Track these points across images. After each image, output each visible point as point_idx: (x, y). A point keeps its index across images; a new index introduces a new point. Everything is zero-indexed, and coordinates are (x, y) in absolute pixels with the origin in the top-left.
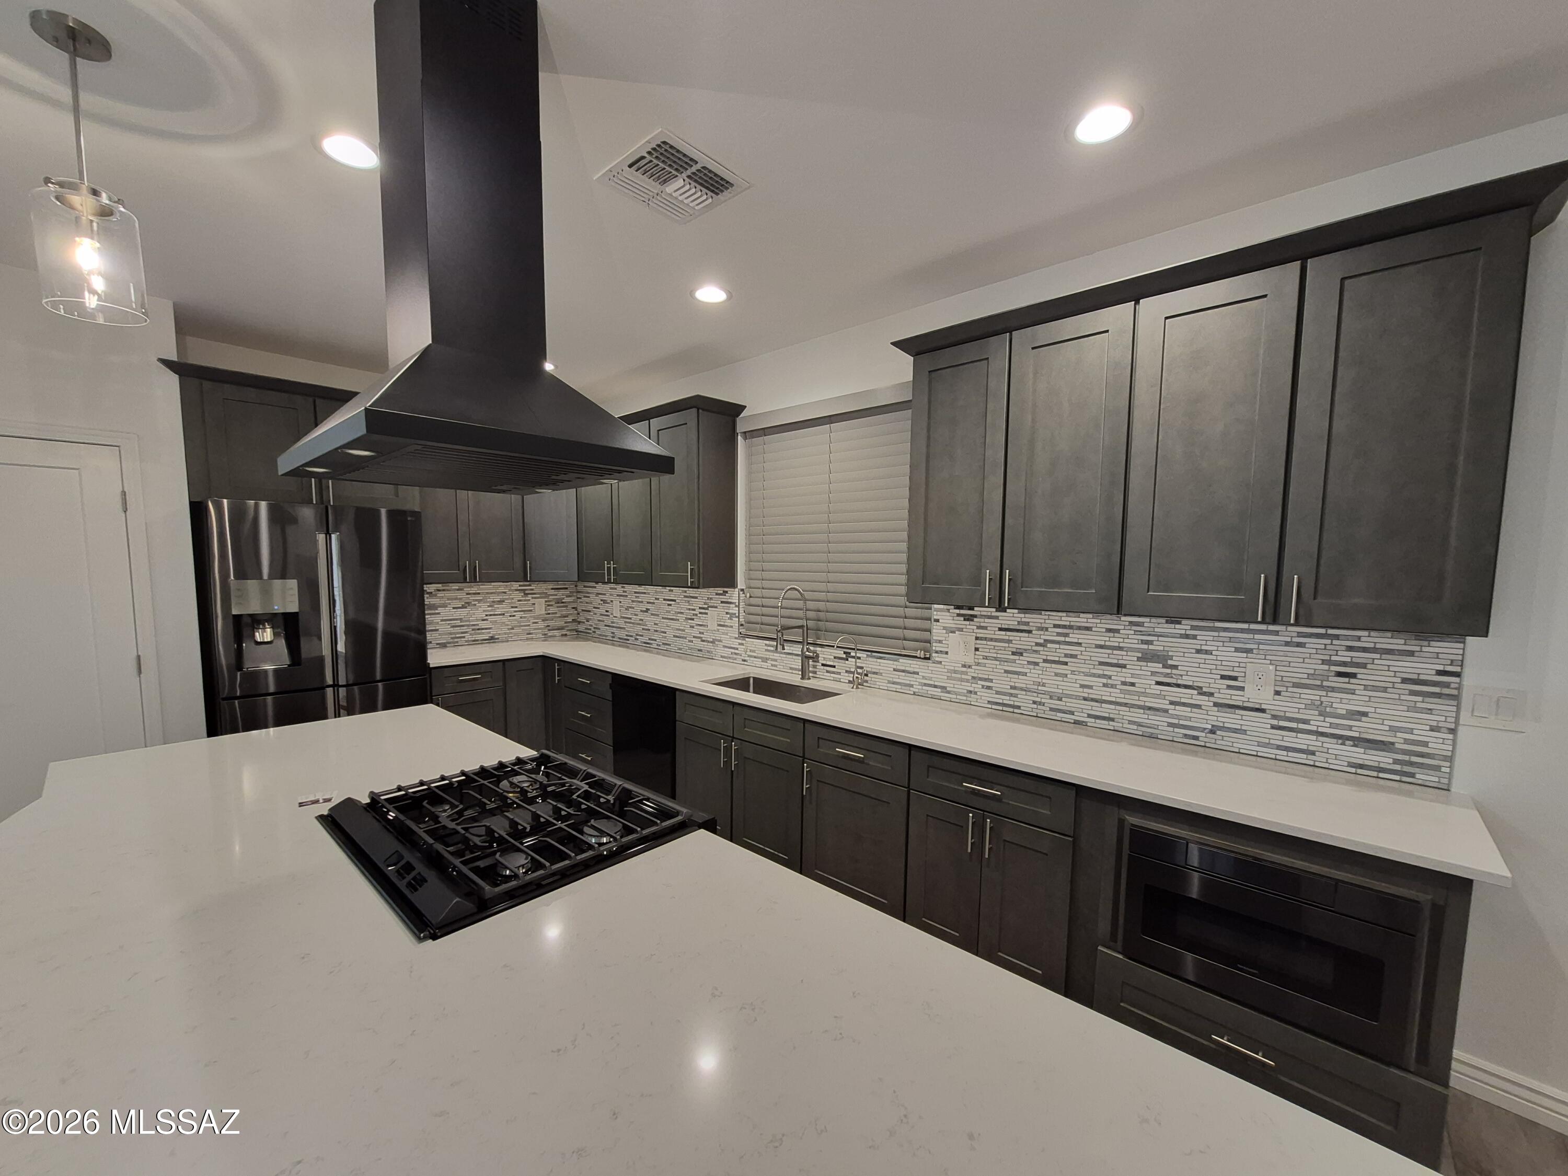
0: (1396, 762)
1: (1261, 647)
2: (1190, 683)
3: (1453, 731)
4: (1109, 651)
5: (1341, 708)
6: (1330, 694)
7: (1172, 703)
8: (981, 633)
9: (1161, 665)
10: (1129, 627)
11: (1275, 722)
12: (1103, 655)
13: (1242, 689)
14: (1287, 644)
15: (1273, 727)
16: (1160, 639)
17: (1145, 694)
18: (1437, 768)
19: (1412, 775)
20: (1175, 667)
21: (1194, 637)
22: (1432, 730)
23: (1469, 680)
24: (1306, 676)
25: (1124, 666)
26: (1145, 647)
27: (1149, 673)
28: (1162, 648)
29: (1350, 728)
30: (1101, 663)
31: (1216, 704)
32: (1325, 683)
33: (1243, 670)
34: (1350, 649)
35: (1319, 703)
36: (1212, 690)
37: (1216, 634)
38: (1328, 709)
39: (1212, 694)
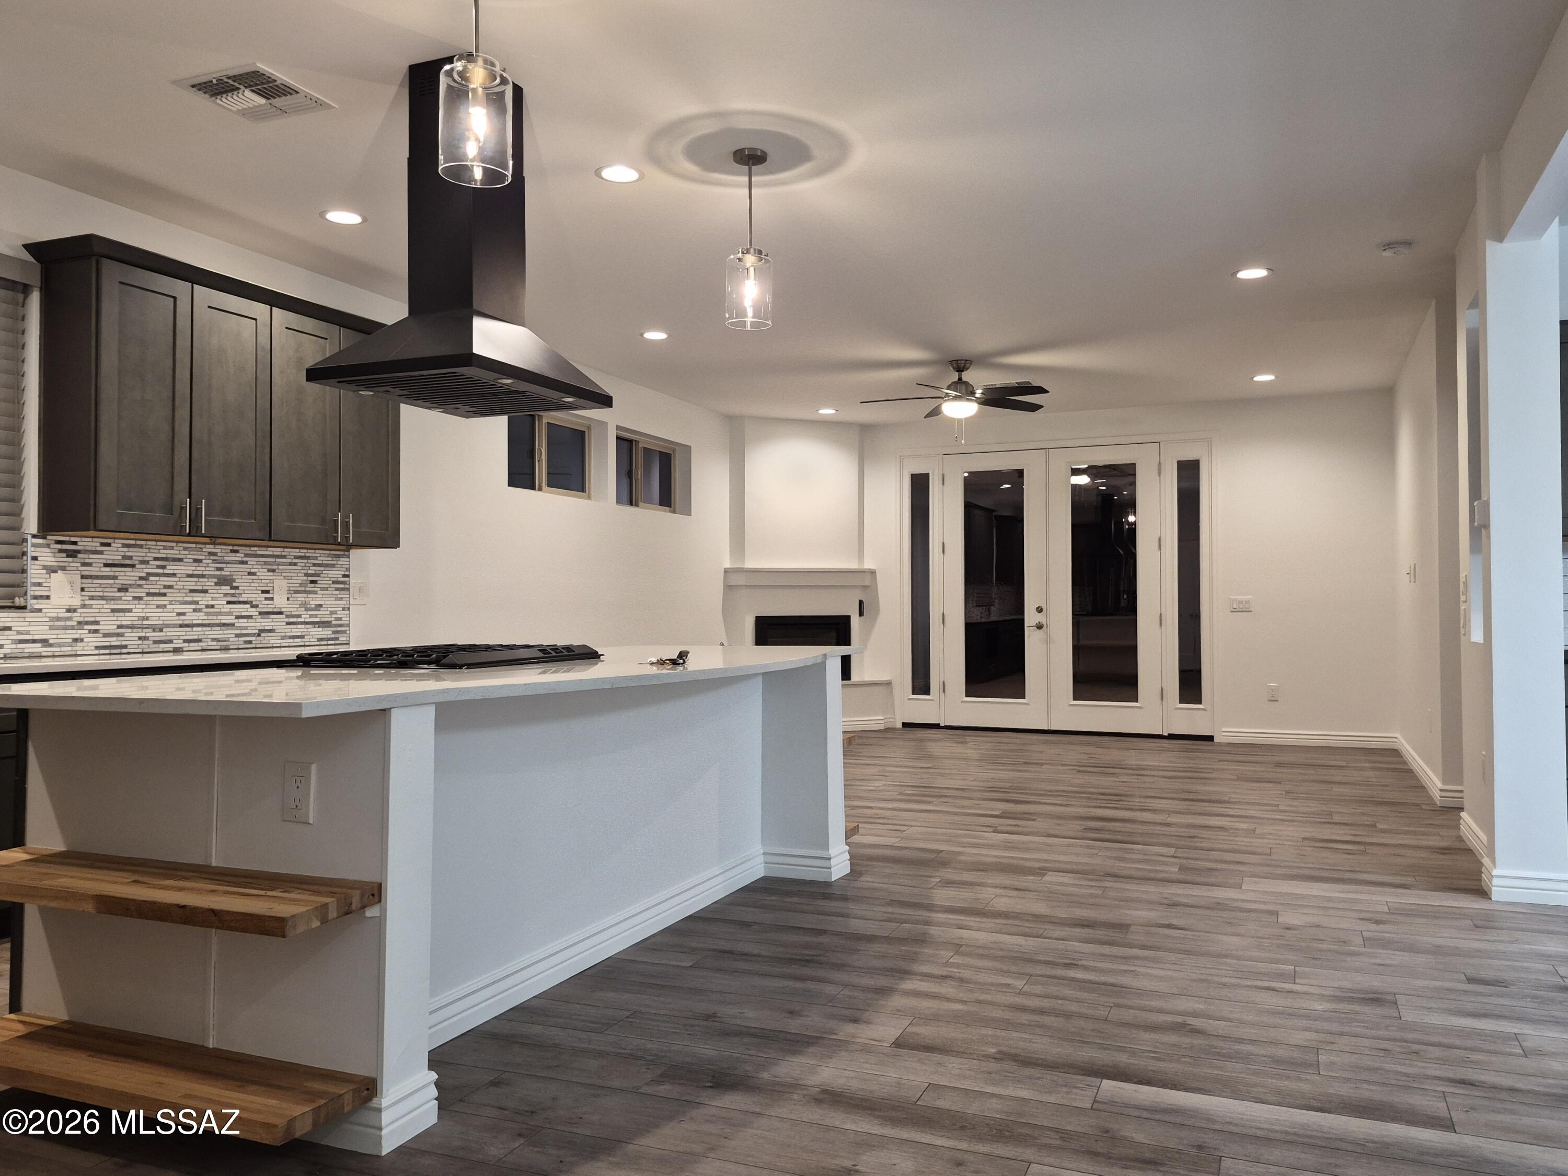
0: (334, 632)
1: (280, 567)
2: (246, 599)
3: (349, 608)
4: (196, 579)
5: (313, 603)
6: (309, 596)
7: (237, 617)
9: (229, 588)
10: (208, 557)
11: (287, 620)
12: (192, 584)
13: (272, 599)
14: (290, 564)
15: (288, 624)
16: (229, 565)
17: (220, 613)
18: (345, 632)
19: (337, 639)
20: (237, 588)
21: (246, 563)
22: (343, 610)
23: (353, 580)
24: (298, 585)
25: (206, 591)
26: (218, 573)
27: (222, 595)
28: (228, 573)
29: (316, 616)
30: (192, 591)
31: (260, 613)
32: (307, 589)
33: (272, 585)
34: (314, 565)
35: (304, 602)
36: (258, 603)
37: (257, 559)
38: (308, 606)
39: (257, 606)
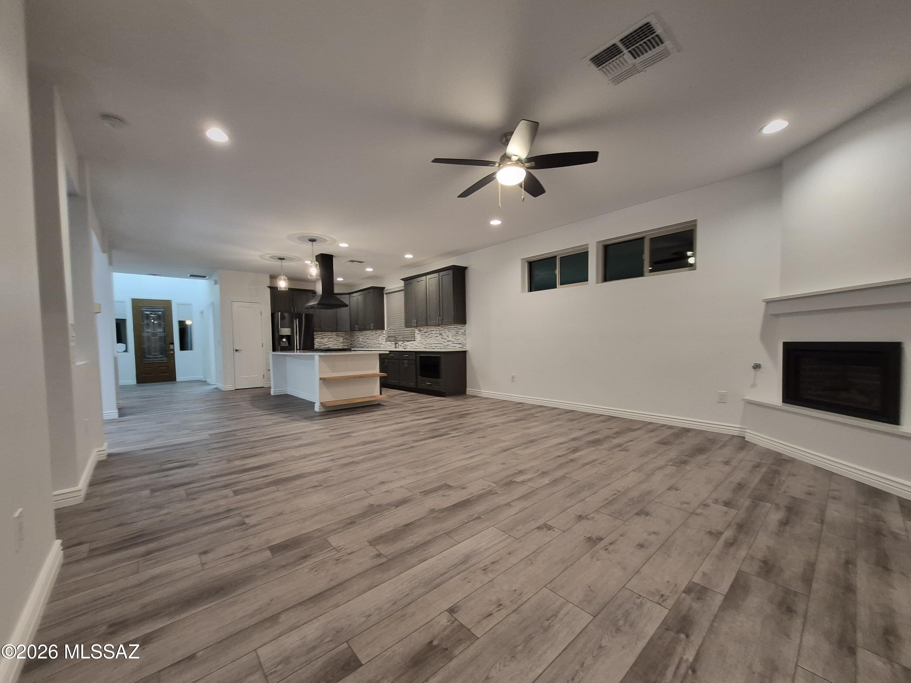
0: (462, 346)
1: (450, 330)
2: (444, 338)
7: (443, 342)
8: (422, 334)
9: (441, 336)
10: (438, 329)
11: (452, 343)
13: (449, 338)
17: (440, 341)
18: (465, 346)
21: (444, 330)
22: (464, 340)
23: (467, 332)
25: (437, 336)
26: (440, 332)
29: (458, 342)
31: (447, 341)
33: (449, 335)
34: (458, 329)
35: (455, 338)
